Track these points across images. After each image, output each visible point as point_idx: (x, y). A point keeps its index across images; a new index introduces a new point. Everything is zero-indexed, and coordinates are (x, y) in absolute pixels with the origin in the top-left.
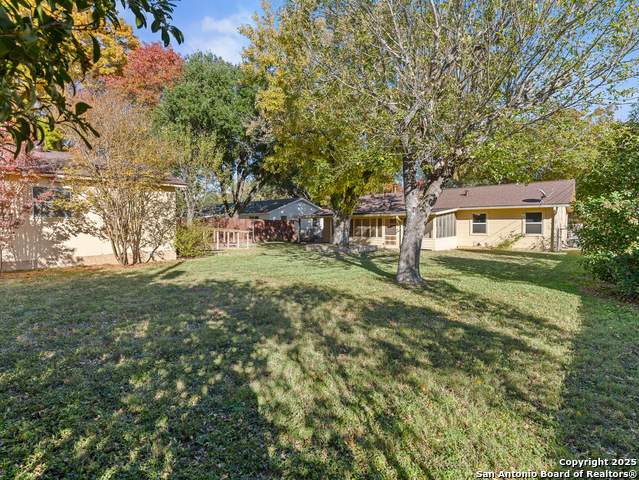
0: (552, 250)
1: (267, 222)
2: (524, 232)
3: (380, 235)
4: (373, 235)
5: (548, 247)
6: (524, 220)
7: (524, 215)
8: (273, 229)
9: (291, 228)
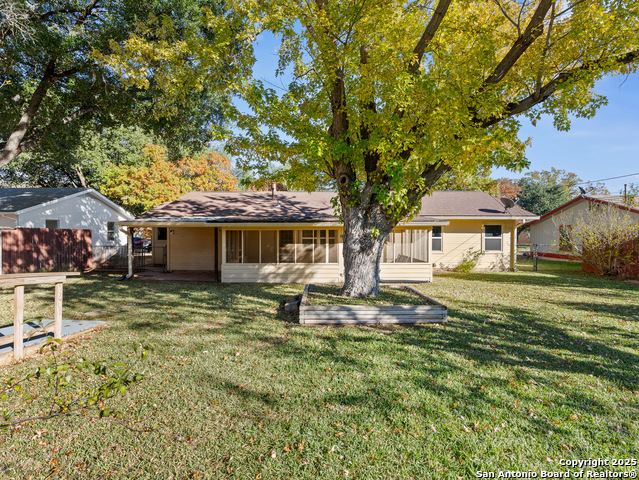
0: (512, 270)
1: (28, 234)
2: (484, 249)
3: (334, 259)
4: (320, 260)
5: (507, 266)
6: (484, 234)
7: (483, 228)
8: (43, 249)
9: (84, 244)
